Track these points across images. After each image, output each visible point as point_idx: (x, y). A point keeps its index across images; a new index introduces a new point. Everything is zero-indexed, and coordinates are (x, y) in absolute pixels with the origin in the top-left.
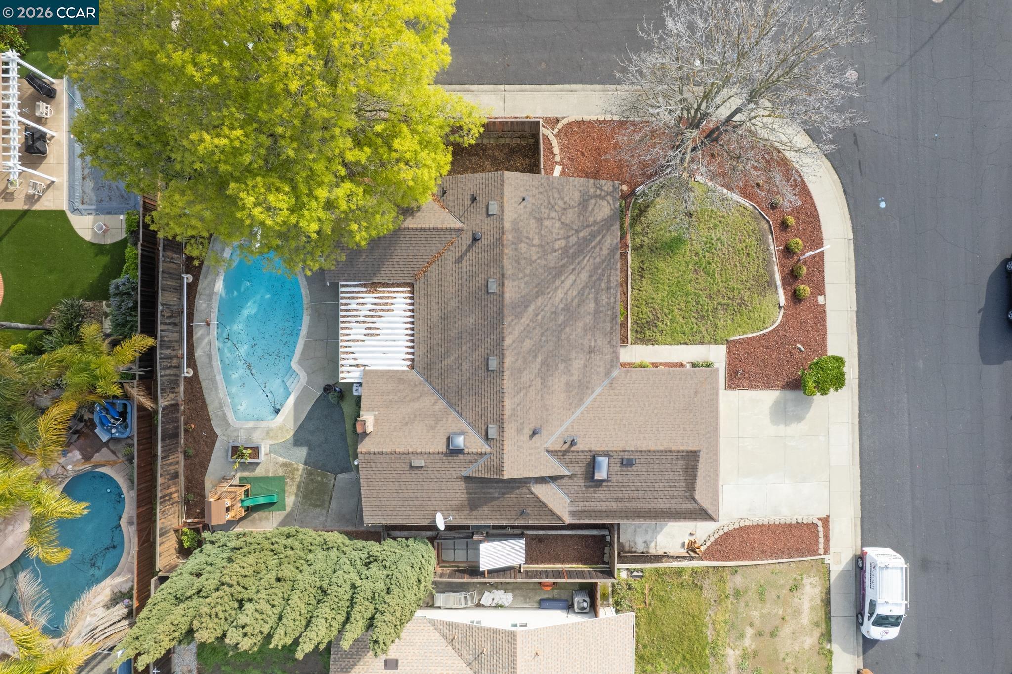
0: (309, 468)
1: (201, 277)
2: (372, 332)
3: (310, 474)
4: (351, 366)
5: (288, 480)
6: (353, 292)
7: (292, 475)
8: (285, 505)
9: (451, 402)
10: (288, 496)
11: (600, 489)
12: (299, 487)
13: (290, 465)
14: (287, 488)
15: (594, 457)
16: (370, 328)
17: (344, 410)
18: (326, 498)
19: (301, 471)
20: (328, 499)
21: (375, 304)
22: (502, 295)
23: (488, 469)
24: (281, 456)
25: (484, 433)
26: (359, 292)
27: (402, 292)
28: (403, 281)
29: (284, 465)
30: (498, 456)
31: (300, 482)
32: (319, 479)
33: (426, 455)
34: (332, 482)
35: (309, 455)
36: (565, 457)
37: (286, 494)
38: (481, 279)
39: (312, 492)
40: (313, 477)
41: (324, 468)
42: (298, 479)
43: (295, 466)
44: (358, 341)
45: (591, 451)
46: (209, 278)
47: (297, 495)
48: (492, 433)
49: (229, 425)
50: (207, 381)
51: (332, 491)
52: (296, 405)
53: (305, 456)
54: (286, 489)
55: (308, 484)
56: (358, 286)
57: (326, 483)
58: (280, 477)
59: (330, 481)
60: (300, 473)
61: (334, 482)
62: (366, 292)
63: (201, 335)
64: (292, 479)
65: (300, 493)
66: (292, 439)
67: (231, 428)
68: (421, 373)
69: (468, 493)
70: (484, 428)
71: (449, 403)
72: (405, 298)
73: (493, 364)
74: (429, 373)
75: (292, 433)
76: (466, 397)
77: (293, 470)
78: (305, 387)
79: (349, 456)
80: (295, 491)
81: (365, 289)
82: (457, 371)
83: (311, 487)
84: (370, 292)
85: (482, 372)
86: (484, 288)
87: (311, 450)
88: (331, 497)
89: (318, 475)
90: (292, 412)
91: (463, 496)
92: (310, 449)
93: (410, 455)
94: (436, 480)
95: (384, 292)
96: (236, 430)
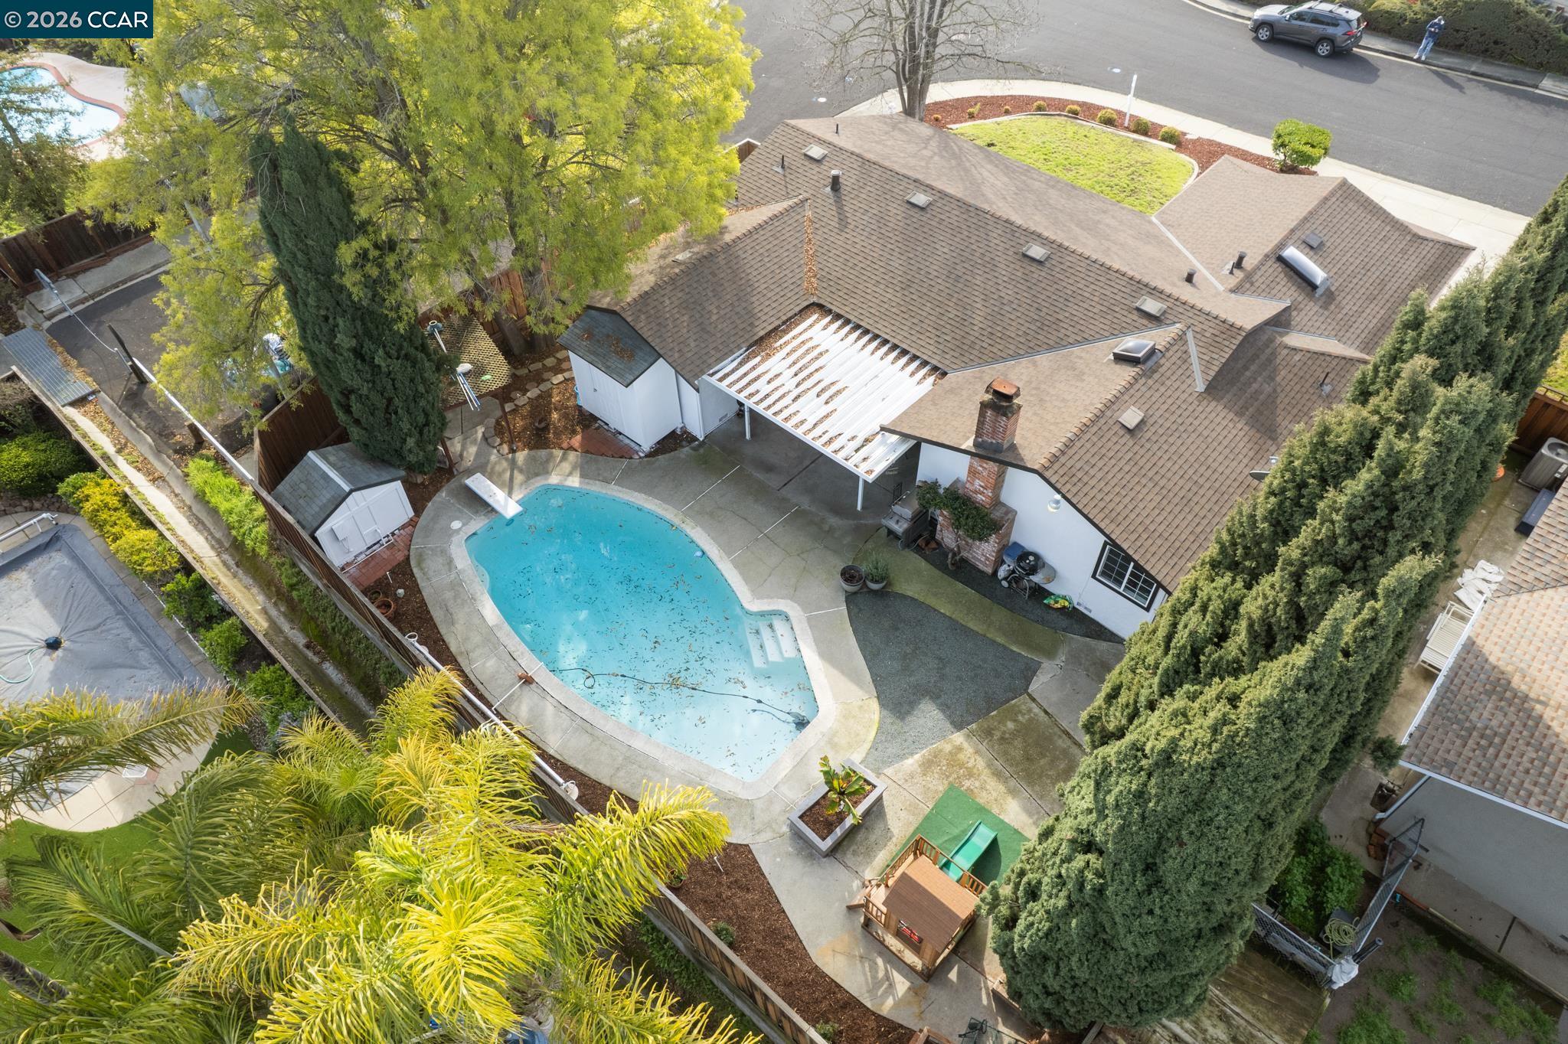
0: (974, 726)
1: (443, 630)
2: (830, 393)
3: (988, 733)
4: (857, 451)
5: (967, 783)
6: (745, 375)
7: (961, 766)
8: (1016, 831)
9: (1051, 343)
10: (1002, 810)
11: (1339, 298)
12: (997, 774)
13: (936, 754)
14: (982, 798)
15: (1281, 259)
16: (823, 390)
17: (910, 594)
18: (1062, 743)
19: (966, 745)
20: (1069, 742)
21: (794, 363)
22: (943, 194)
23: (1214, 344)
24: (901, 757)
25: (1145, 322)
26: (754, 368)
27: (811, 326)
28: (798, 309)
29: (927, 765)
30: (1201, 319)
31: (989, 765)
32: (1010, 725)
33: (1126, 397)
34: (1036, 710)
35: (944, 708)
36: (1257, 284)
37: (995, 810)
38: (896, 210)
39: (1028, 759)
40: (997, 734)
41: (992, 703)
42: (980, 763)
43: (948, 748)
44: (827, 416)
45: (1267, 256)
46: (460, 616)
47: (1012, 792)
48: (1152, 306)
49: (747, 804)
50: (622, 773)
51: (1056, 724)
52: (827, 655)
53: (941, 716)
54: (981, 801)
55: (1006, 753)
56: (741, 364)
57: (1031, 720)
58: (946, 792)
59: (1030, 711)
60: (969, 749)
61: (1040, 706)
62: (763, 361)
63: (531, 710)
64: (970, 774)
65: (1012, 783)
66: (885, 713)
67: (759, 805)
68: (966, 366)
69: (1240, 414)
70: (1135, 316)
71: (1051, 348)
72: (825, 329)
73: (1037, 251)
74: (975, 352)
75: (874, 705)
76: (1061, 317)
77: (953, 759)
78: (809, 619)
79: (1005, 648)
80: (1002, 788)
81: (758, 359)
82: (1007, 308)
83: (1017, 753)
84: (769, 355)
85: (1037, 273)
86: (913, 212)
87: (938, 697)
88: (1067, 734)
89: (1002, 722)
90: (835, 672)
91: (1239, 426)
92: (935, 697)
93: (1109, 413)
94: (1182, 429)
95: (786, 343)
96: (771, 799)
